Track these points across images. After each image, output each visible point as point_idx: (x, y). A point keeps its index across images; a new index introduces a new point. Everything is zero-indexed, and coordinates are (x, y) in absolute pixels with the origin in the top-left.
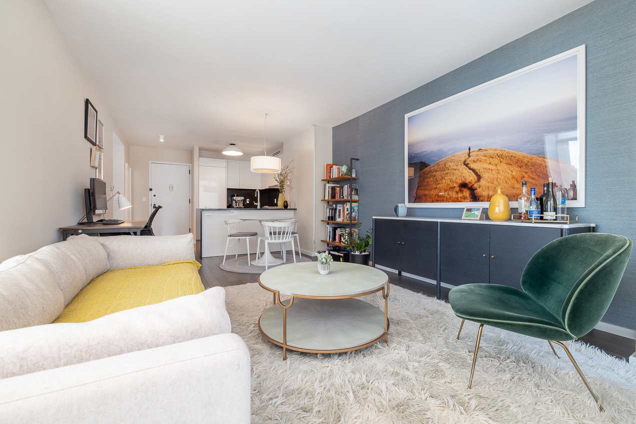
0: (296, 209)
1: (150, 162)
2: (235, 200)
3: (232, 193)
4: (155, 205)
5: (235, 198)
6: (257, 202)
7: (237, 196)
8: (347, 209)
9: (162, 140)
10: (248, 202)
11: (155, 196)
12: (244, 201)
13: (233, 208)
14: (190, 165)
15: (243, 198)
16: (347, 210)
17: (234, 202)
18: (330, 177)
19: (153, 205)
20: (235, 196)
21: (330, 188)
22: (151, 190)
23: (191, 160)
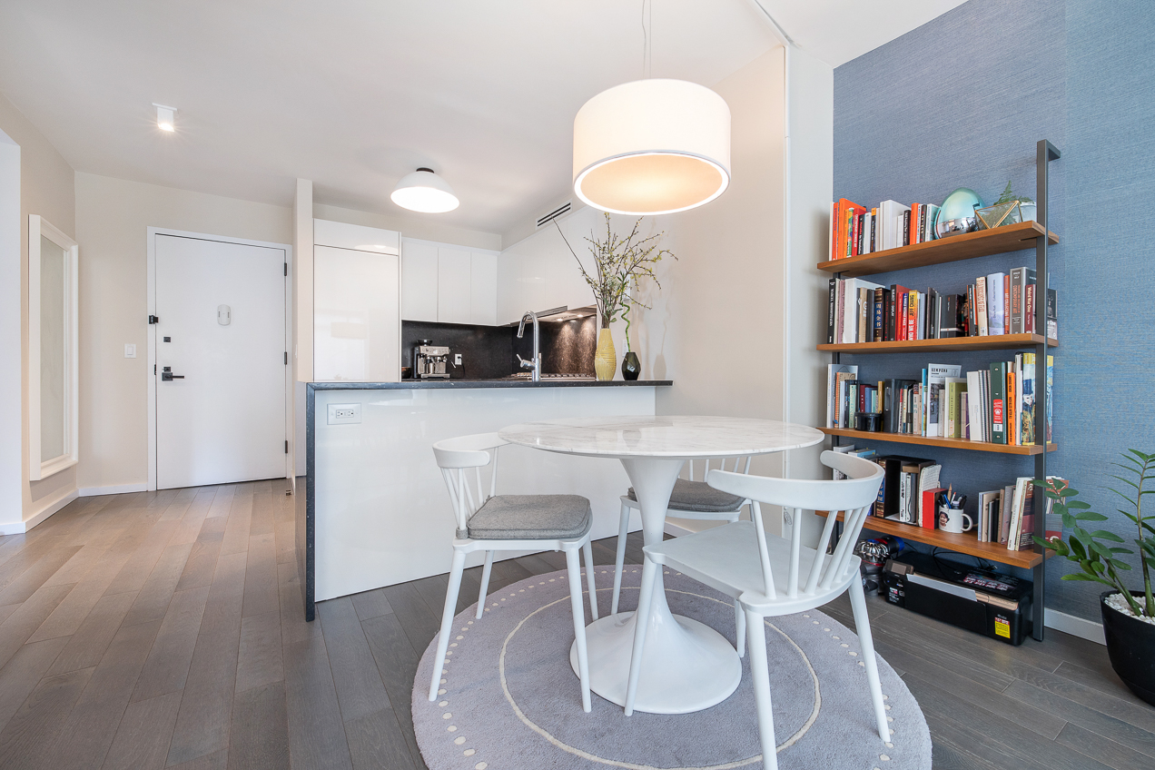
0: (670, 383)
1: (151, 231)
2: (425, 356)
3: (416, 333)
4: (167, 369)
5: (423, 349)
6: (529, 357)
7: (429, 344)
8: (1027, 383)
9: (166, 126)
10: (458, 362)
11: (167, 340)
12: (450, 358)
13: (419, 376)
14: (288, 247)
15: (446, 350)
16: (1027, 391)
17: (421, 361)
18: (857, 251)
19: (160, 371)
20: (423, 344)
21: (864, 294)
22: (154, 320)
23: (288, 233)
